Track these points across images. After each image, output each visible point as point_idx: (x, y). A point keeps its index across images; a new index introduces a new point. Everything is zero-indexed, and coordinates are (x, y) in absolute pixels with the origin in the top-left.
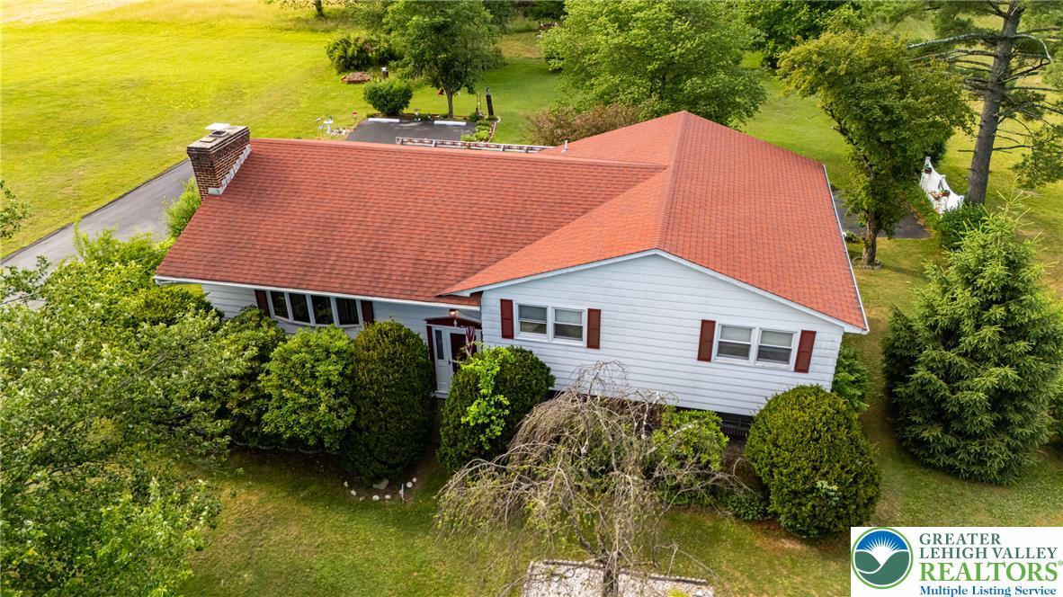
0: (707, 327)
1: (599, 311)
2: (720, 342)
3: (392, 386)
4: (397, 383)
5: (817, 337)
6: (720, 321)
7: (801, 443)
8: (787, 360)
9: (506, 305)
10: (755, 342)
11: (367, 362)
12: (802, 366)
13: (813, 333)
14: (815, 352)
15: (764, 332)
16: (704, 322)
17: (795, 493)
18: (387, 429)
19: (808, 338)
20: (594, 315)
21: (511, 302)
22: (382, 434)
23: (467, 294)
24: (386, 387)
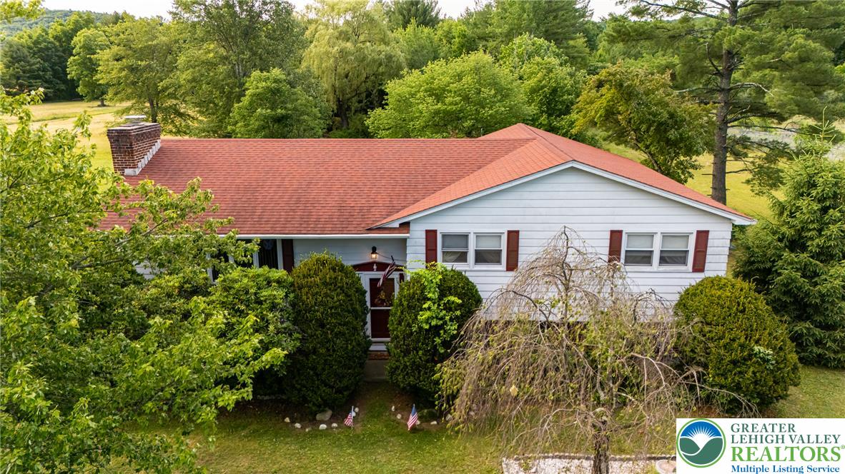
0: (616, 236)
1: (517, 232)
2: (626, 251)
3: (336, 308)
4: (341, 305)
5: (710, 236)
6: (626, 229)
7: (730, 315)
8: (684, 262)
9: (431, 235)
10: (657, 247)
11: (310, 287)
12: (699, 267)
13: (707, 232)
14: (709, 250)
15: (666, 236)
16: (612, 232)
17: (734, 363)
18: (334, 351)
19: (703, 236)
20: (513, 236)
21: (435, 232)
22: (330, 356)
23: (396, 225)
24: (331, 308)
